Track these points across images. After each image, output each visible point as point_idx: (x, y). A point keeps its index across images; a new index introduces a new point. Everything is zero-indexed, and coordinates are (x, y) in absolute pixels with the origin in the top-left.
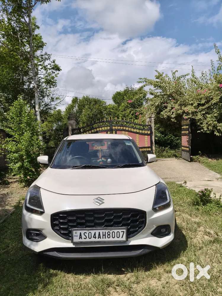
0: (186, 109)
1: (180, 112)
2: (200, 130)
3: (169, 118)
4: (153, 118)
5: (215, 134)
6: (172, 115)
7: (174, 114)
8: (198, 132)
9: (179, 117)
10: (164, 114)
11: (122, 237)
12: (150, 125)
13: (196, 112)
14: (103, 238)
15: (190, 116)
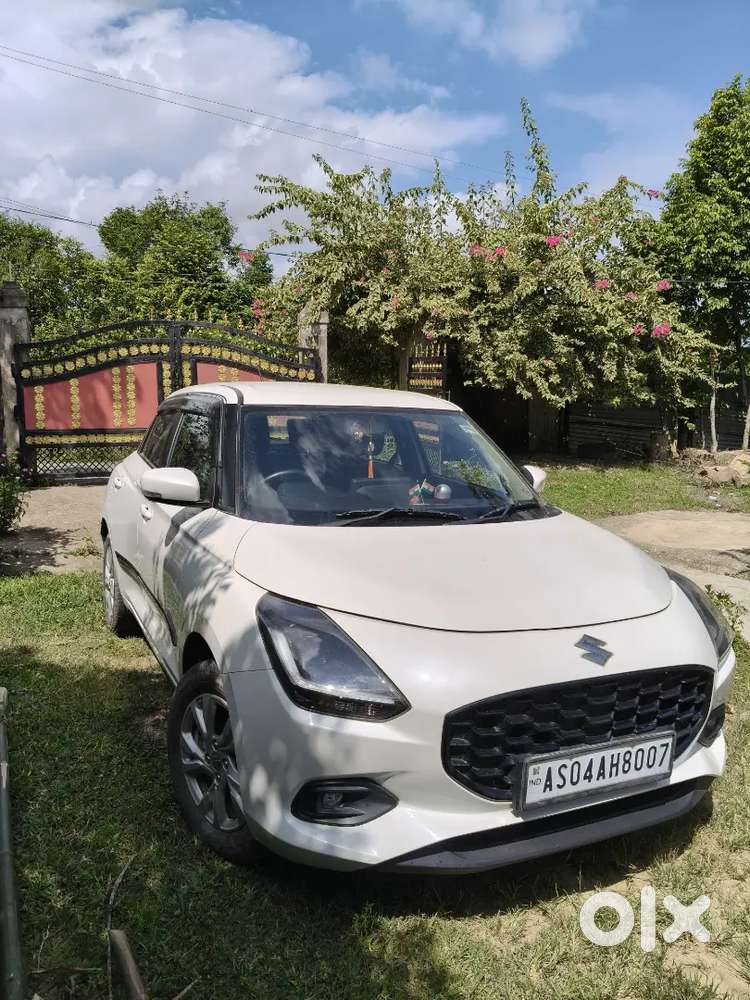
0: (435, 304)
1: (414, 313)
2: (472, 377)
3: (374, 331)
4: (324, 328)
5: (518, 392)
6: (383, 320)
7: (391, 317)
8: (465, 384)
9: (407, 330)
10: (360, 316)
11: (660, 765)
12: (315, 352)
13: (465, 318)
14: (611, 775)
15: (446, 331)
